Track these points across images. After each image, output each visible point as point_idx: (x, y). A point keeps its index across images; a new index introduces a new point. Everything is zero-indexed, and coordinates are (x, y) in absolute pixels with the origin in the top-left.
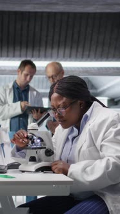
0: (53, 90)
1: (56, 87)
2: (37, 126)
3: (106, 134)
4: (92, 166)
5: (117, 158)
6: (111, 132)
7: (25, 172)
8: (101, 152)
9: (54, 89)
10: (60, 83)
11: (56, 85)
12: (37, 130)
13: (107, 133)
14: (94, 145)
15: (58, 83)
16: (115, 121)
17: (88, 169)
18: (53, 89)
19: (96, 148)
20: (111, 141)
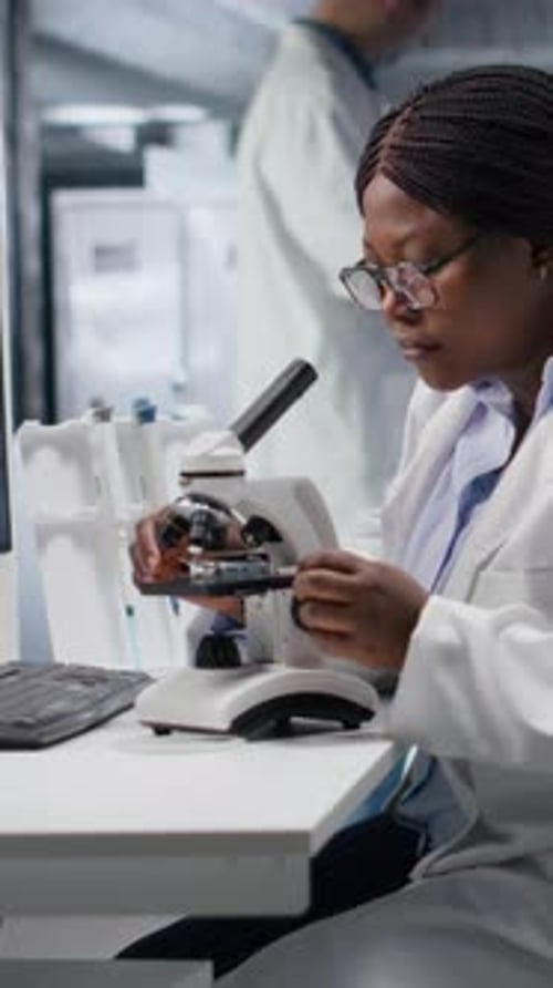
0: (376, 157)
1: (388, 140)
2: (237, 450)
7: (175, 735)
9: (382, 147)
10: (417, 115)
11: (397, 127)
12: (241, 473)
15: (407, 112)
18: (376, 153)
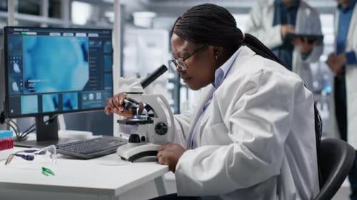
3: (236, 104)
4: (209, 157)
5: (244, 147)
6: (243, 102)
8: (231, 133)
12: (141, 93)
13: (238, 102)
14: (222, 122)
16: (253, 82)
17: (205, 161)
19: (224, 125)
20: (241, 117)
